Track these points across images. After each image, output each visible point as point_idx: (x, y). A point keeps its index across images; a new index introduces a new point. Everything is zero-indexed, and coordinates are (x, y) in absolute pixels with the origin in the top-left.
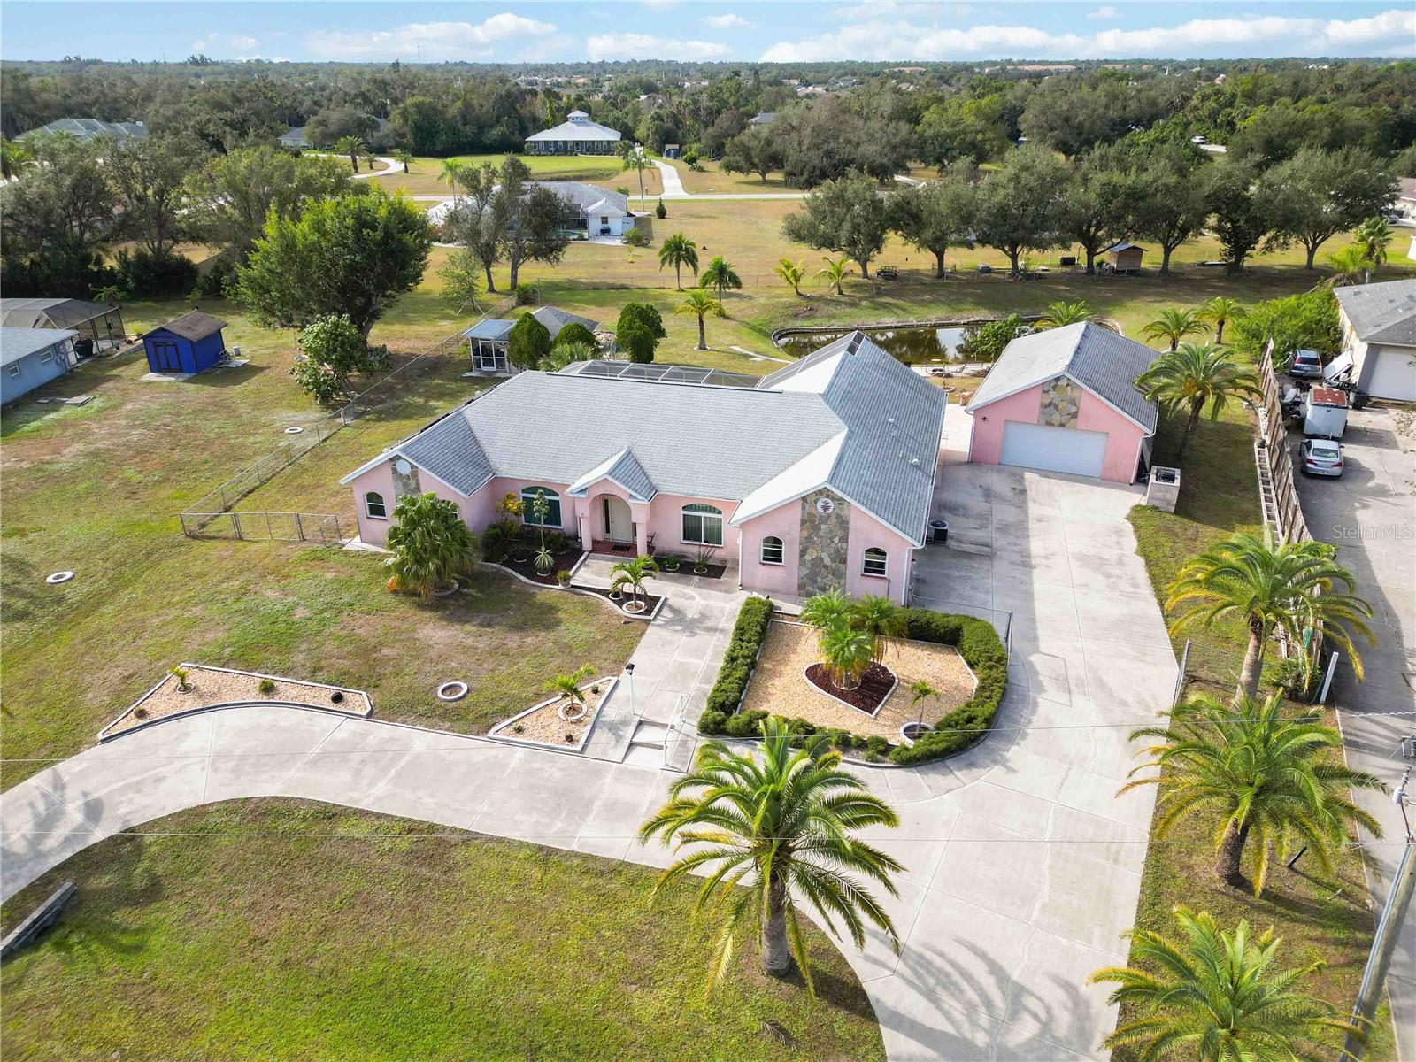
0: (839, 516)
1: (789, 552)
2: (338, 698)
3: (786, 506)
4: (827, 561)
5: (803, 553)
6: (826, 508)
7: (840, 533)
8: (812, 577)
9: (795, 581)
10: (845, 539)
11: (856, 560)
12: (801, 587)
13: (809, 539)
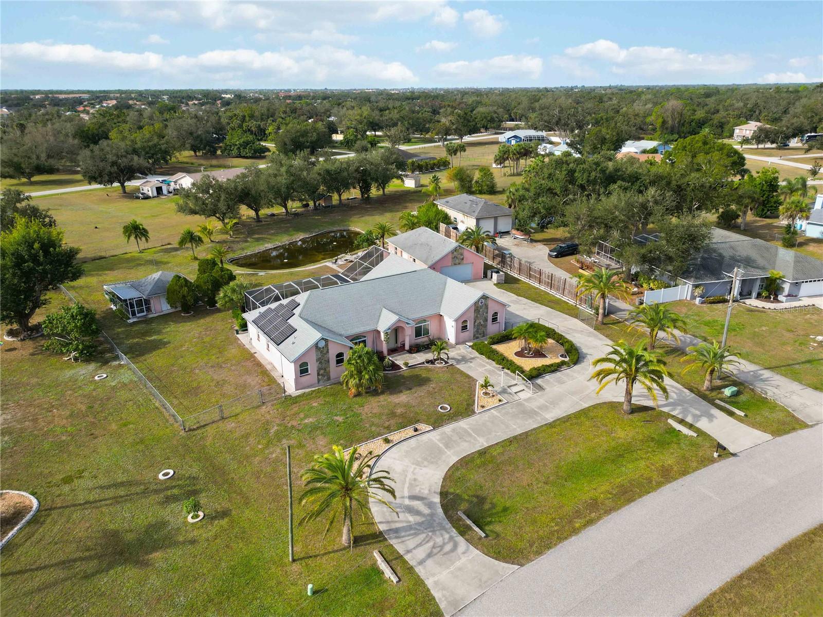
0: (485, 304)
1: (469, 325)
2: (416, 430)
3: (470, 308)
4: (482, 323)
5: (475, 322)
6: (481, 303)
7: (486, 311)
8: (477, 331)
9: (472, 335)
10: (487, 313)
11: (490, 318)
12: (474, 336)
13: (477, 317)
